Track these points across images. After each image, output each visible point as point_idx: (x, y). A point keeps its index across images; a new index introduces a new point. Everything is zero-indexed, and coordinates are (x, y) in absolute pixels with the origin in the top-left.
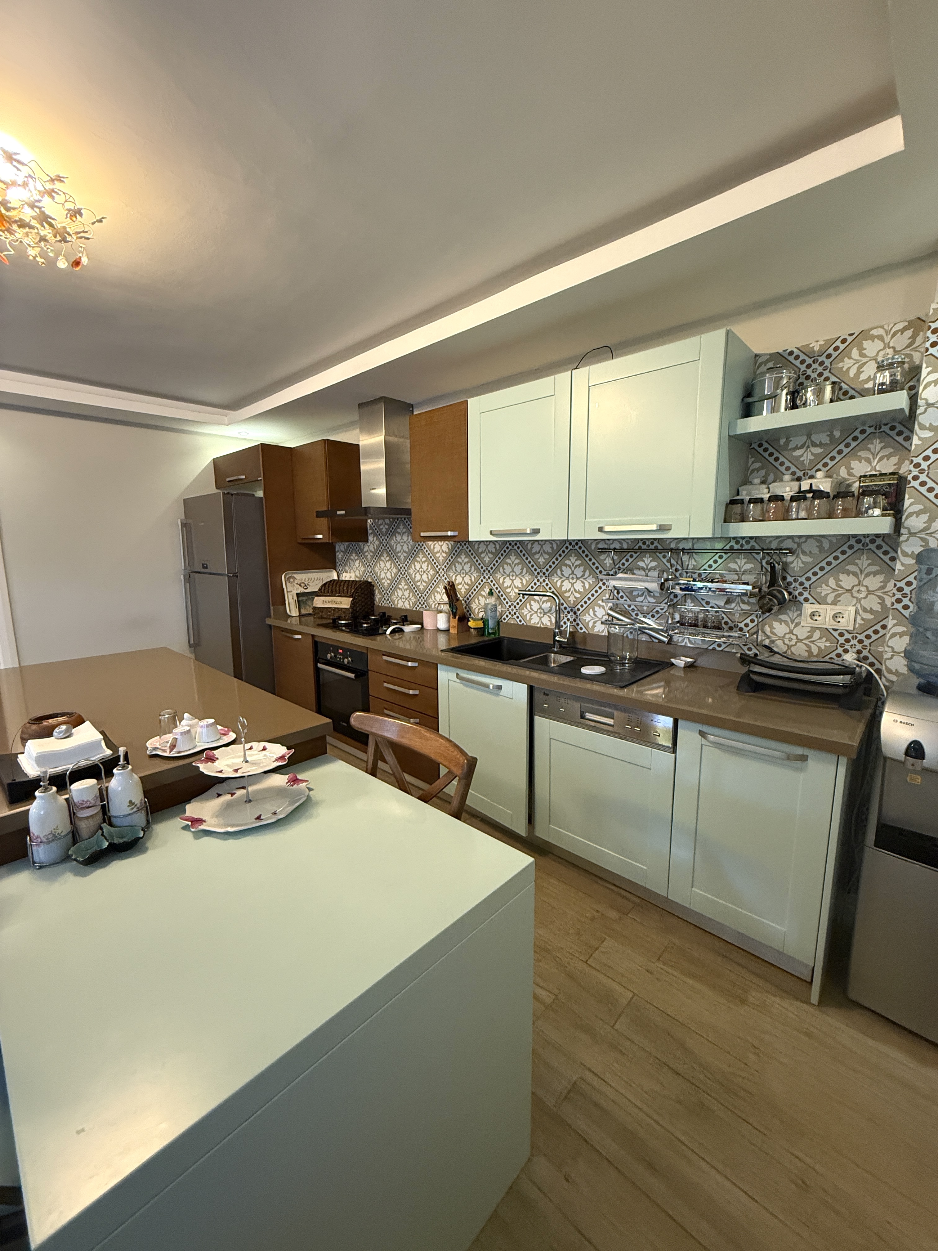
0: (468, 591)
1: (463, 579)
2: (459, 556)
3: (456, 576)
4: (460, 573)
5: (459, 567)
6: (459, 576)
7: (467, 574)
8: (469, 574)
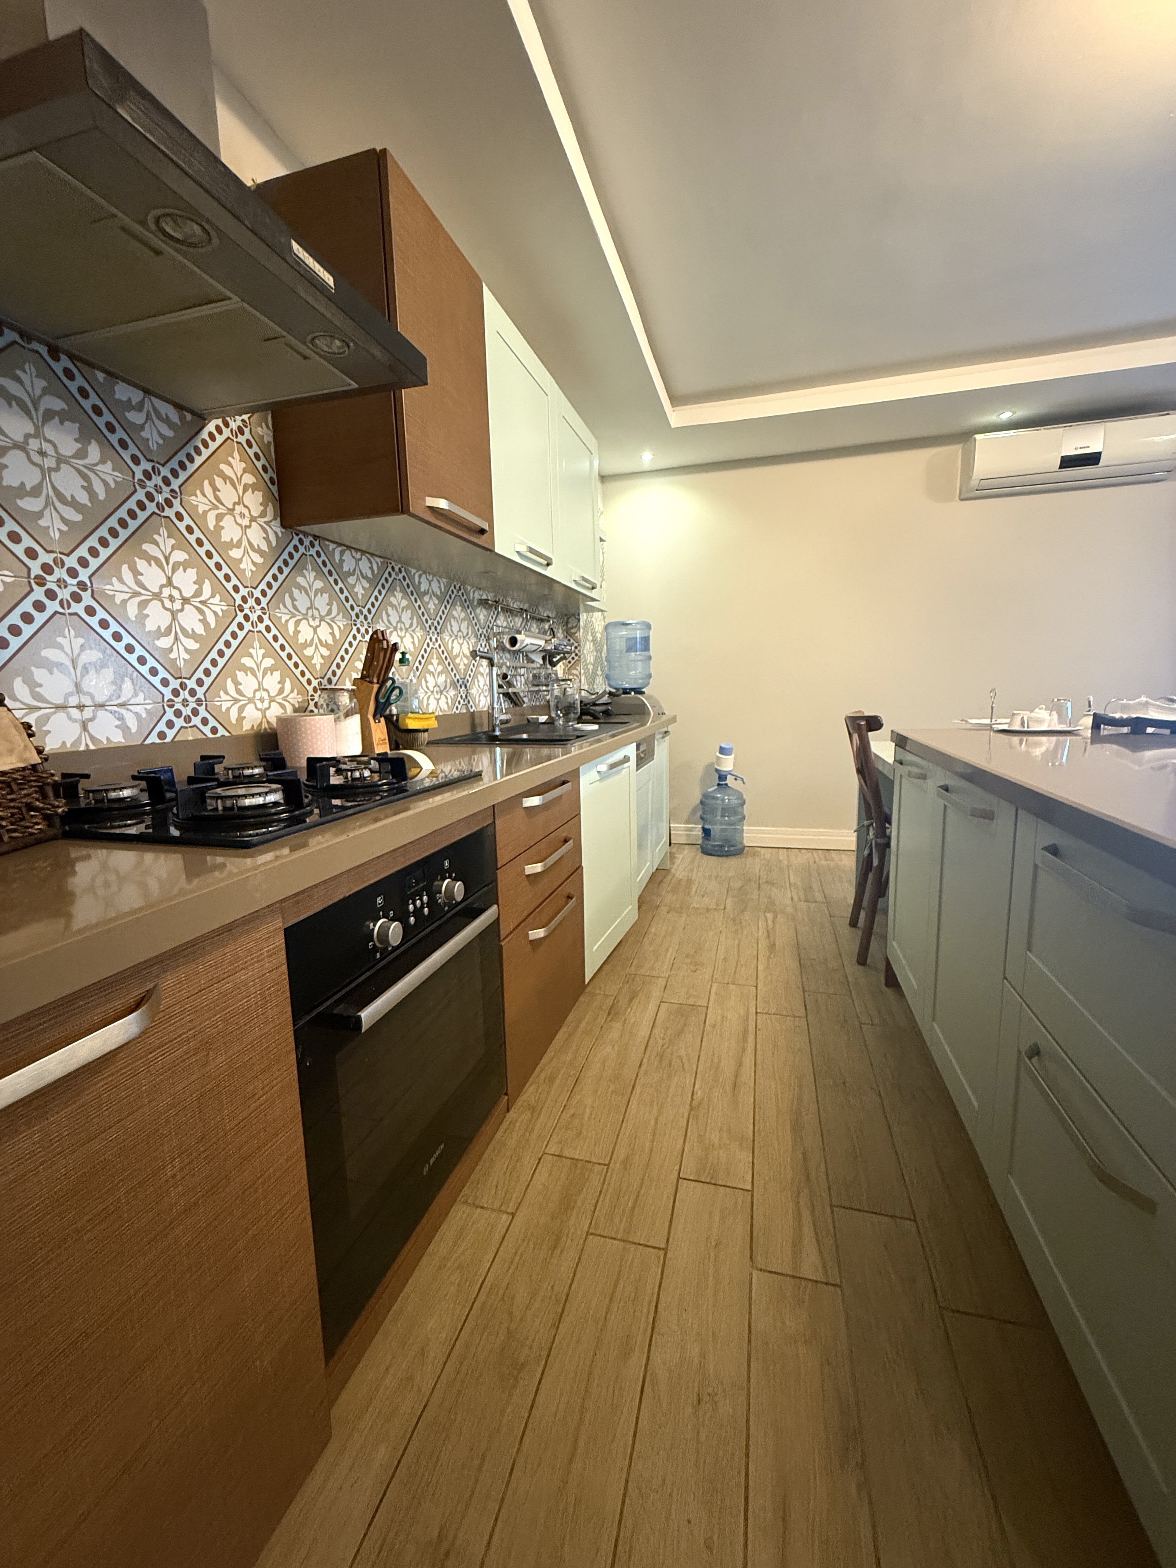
0: (329, 661)
1: (315, 632)
2: (299, 567)
3: (297, 623)
4: (305, 617)
5: (302, 601)
6: (304, 622)
7: (322, 619)
8: (327, 619)
